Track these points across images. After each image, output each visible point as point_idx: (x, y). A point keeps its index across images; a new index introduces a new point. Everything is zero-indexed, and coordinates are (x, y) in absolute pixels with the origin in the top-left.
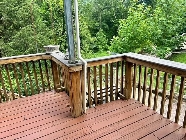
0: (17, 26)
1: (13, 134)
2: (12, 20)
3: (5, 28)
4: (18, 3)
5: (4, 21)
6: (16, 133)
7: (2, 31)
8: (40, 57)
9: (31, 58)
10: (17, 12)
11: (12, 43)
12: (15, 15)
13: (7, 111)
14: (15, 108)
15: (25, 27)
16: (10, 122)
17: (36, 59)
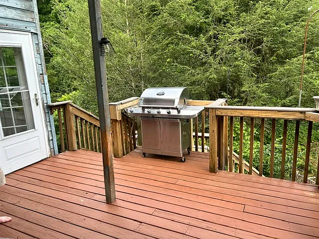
0: (282, 58)
1: (220, 223)
2: (276, 48)
3: (263, 60)
4: (294, 19)
5: (263, 50)
6: (225, 224)
7: (257, 65)
8: (300, 115)
9: (283, 115)
10: (289, 33)
11: (266, 84)
12: (284, 38)
13: (225, 185)
14: (236, 186)
15: (295, 59)
16: (223, 204)
17: (291, 117)
